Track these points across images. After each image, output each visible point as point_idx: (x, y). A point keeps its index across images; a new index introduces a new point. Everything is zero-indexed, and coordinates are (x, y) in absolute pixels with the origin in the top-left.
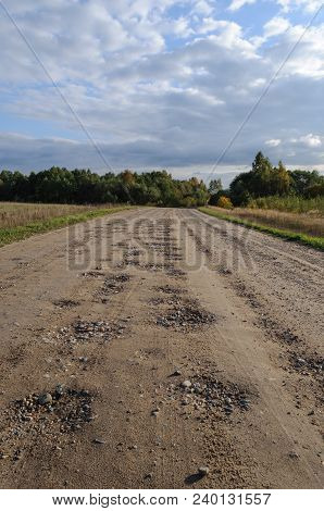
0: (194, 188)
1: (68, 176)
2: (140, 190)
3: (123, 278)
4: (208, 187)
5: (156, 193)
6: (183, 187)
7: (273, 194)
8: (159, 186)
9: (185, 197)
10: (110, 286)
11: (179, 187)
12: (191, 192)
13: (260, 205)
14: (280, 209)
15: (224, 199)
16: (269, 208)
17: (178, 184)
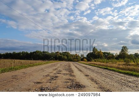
0: (77, 56)
1: (41, 53)
2: (61, 57)
3: (56, 77)
4: (80, 56)
5: (66, 58)
6: (73, 56)
7: (99, 58)
8: (67, 56)
9: (74, 59)
10: (52, 79)
11: (72, 56)
12: (75, 58)
13: (95, 61)
14: (101, 62)
15: (85, 59)
16: (98, 62)
17: (72, 55)
